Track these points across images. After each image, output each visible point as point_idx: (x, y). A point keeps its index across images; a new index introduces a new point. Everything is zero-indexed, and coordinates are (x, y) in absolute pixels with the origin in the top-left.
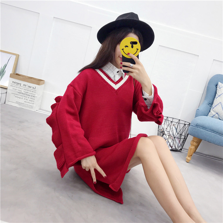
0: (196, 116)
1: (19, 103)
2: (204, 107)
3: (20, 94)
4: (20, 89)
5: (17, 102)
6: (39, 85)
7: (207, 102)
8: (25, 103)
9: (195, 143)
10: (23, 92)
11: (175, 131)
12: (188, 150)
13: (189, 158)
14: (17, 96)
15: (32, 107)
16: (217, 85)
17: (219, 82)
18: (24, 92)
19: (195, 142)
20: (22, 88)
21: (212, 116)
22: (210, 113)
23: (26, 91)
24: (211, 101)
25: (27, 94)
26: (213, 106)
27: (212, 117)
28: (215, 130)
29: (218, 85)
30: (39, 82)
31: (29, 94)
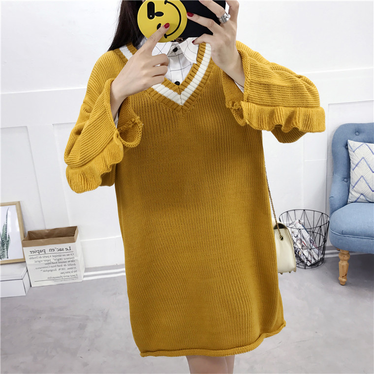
0: (332, 208)
1: (54, 279)
3: (50, 265)
4: (47, 259)
5: (50, 279)
6: (74, 241)
7: (339, 177)
8: (63, 275)
9: (346, 256)
10: (53, 261)
13: (344, 280)
14: (45, 269)
15: (76, 277)
17: (348, 140)
18: (55, 260)
20: (49, 255)
21: (355, 199)
23: (58, 258)
24: (346, 173)
25: (60, 261)
26: (352, 183)
29: (348, 145)
31: (64, 260)
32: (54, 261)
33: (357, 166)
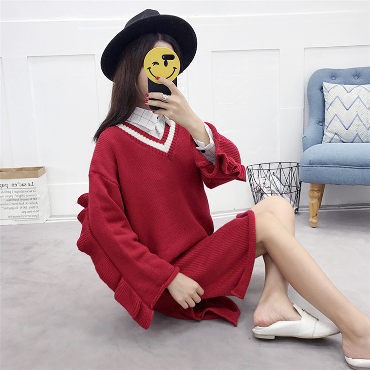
0: (305, 148)
1: (15, 218)
2: (312, 130)
3: (12, 202)
4: (9, 194)
5: (10, 217)
6: (37, 177)
7: (314, 121)
8: (24, 214)
9: (316, 193)
11: (278, 184)
12: (308, 207)
13: (314, 221)
14: (6, 206)
15: (37, 217)
16: (322, 89)
17: (324, 83)
18: (17, 196)
19: (315, 191)
20: (11, 190)
21: (329, 140)
22: (324, 136)
23: (20, 194)
24: (321, 117)
25: (22, 198)
26: (326, 123)
27: (330, 142)
28: (341, 162)
29: (323, 87)
30: (36, 172)
31: (26, 197)
32: (16, 198)
33: (331, 105)
